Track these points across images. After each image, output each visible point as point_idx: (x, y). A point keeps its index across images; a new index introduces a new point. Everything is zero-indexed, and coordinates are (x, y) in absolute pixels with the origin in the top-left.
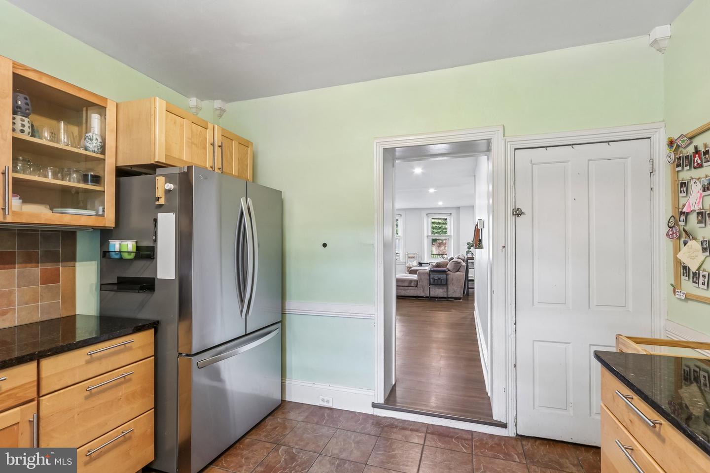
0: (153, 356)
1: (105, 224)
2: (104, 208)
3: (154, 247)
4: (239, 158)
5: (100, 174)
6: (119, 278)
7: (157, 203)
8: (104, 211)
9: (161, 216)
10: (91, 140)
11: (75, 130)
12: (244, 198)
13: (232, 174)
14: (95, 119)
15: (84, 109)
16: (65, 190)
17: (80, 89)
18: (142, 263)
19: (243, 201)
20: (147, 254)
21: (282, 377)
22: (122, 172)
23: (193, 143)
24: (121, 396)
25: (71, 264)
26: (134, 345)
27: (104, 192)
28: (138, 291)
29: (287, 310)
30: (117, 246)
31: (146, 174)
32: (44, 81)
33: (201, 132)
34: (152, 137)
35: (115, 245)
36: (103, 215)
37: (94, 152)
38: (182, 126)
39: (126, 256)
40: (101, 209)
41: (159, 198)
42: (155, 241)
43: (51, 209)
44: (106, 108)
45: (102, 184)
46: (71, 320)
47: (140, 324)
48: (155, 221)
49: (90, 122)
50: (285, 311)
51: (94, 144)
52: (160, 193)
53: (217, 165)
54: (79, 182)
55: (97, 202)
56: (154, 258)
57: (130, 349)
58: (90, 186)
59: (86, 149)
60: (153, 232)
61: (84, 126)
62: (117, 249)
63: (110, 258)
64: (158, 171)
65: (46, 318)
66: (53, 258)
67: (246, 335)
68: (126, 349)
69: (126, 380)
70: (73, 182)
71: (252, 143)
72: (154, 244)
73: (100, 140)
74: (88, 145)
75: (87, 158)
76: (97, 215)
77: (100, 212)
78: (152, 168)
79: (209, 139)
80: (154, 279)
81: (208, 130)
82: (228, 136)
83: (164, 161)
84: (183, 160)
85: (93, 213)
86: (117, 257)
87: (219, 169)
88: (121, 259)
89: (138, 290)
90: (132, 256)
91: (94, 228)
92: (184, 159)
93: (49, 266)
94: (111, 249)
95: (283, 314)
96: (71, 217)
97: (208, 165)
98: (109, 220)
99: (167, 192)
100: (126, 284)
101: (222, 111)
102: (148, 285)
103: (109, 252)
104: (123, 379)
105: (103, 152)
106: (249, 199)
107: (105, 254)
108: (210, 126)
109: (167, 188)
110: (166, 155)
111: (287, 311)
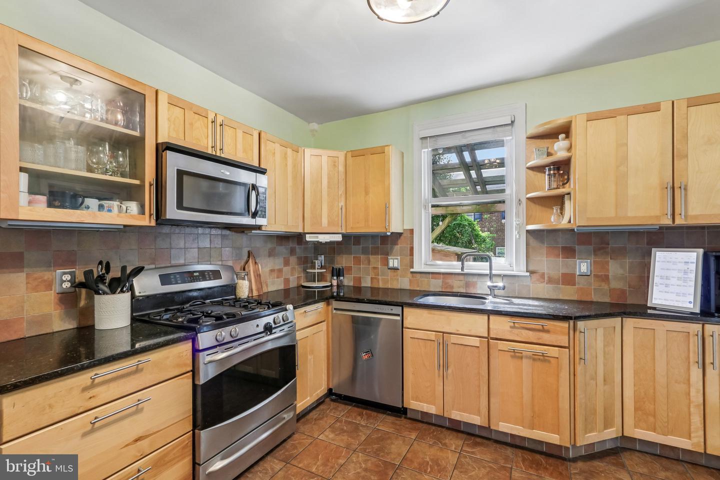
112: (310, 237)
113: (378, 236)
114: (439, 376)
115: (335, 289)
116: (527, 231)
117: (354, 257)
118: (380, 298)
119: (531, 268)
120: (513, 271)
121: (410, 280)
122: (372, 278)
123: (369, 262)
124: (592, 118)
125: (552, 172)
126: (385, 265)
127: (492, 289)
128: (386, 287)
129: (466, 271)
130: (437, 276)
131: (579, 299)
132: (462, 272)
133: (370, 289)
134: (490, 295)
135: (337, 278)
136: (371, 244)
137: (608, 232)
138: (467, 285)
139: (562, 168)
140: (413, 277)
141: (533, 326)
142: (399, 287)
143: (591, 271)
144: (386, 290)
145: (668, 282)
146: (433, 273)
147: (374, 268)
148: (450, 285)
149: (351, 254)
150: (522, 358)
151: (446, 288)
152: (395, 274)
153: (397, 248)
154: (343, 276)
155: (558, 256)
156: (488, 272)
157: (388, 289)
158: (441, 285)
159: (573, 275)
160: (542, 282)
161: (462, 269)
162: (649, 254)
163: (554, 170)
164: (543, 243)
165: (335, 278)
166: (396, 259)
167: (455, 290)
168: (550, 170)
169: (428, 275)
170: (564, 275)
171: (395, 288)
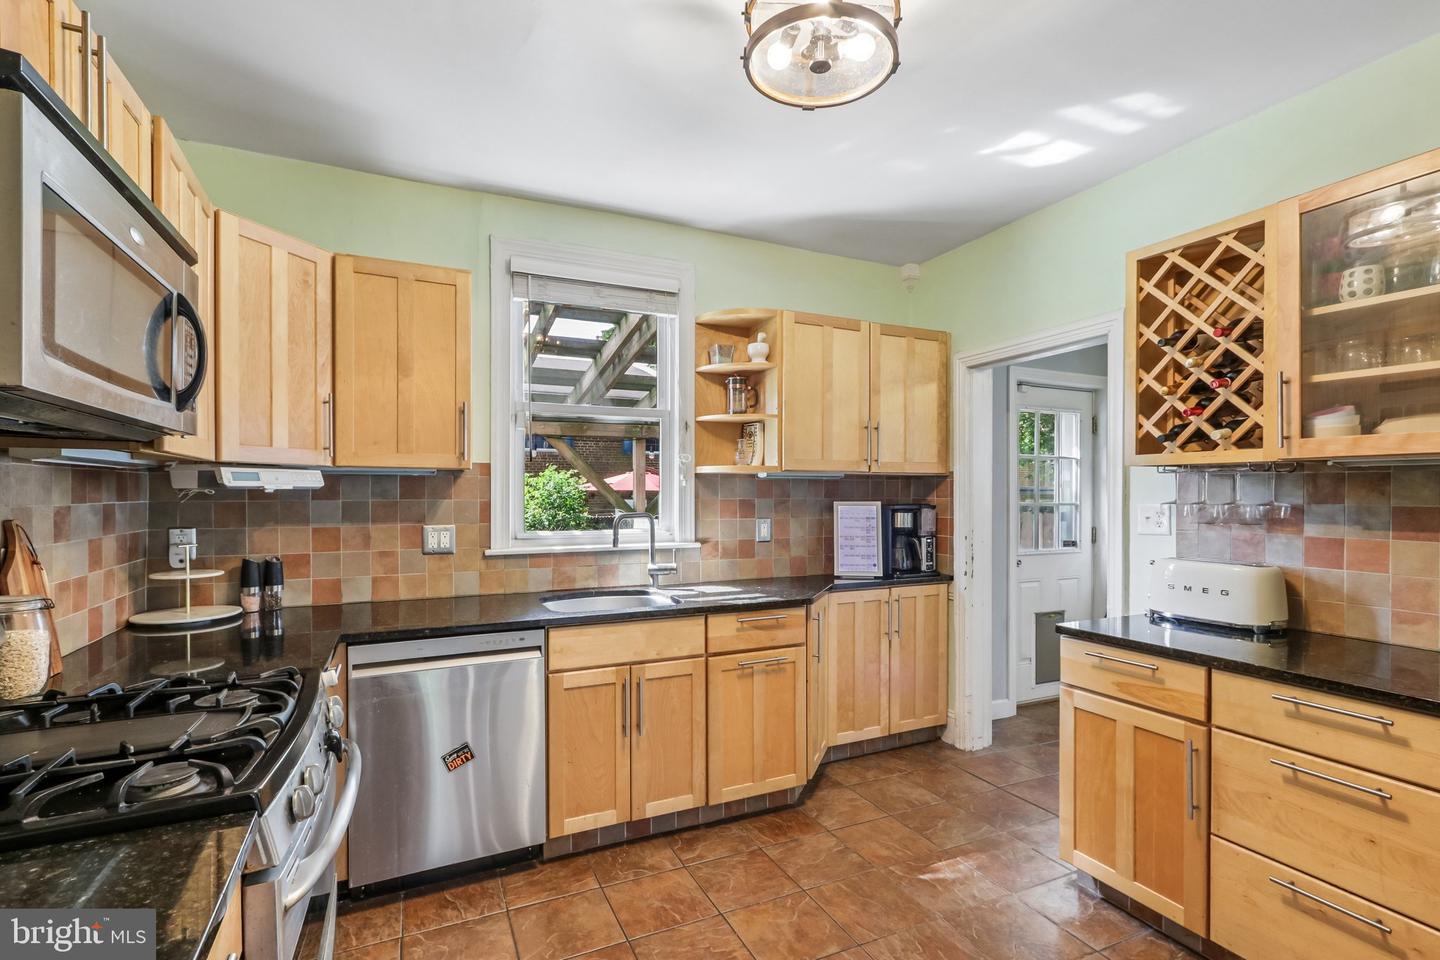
112: (235, 477)
113: (396, 476)
114: (623, 747)
115: (255, 622)
116: (696, 474)
117: (315, 531)
118: (401, 625)
119: (700, 536)
120: (673, 541)
121: (481, 574)
122: (375, 581)
123: (367, 541)
124: (802, 320)
125: (738, 386)
126: (414, 546)
127: (653, 574)
128: (419, 596)
129: (621, 546)
130: (541, 560)
131: (759, 577)
132: (615, 549)
133: (369, 605)
134: (653, 586)
135: (262, 589)
136: (374, 495)
137: (788, 480)
138: (602, 572)
139: (751, 381)
140: (488, 567)
141: (766, 623)
142: (453, 594)
143: (771, 536)
144: (417, 605)
145: (851, 543)
146: (532, 556)
147: (383, 554)
148: (569, 577)
149: (306, 521)
150: (752, 675)
151: (560, 583)
152: (443, 564)
153: (446, 505)
154: (282, 583)
155: (734, 514)
156: (648, 545)
157: (423, 600)
158: (550, 577)
159: (752, 542)
160: (715, 557)
161: (615, 542)
162: (830, 509)
163: (741, 383)
164: (715, 493)
165: (255, 590)
166: (446, 530)
167: (578, 585)
168: (735, 382)
169: (522, 561)
170: (742, 543)
171: (444, 595)
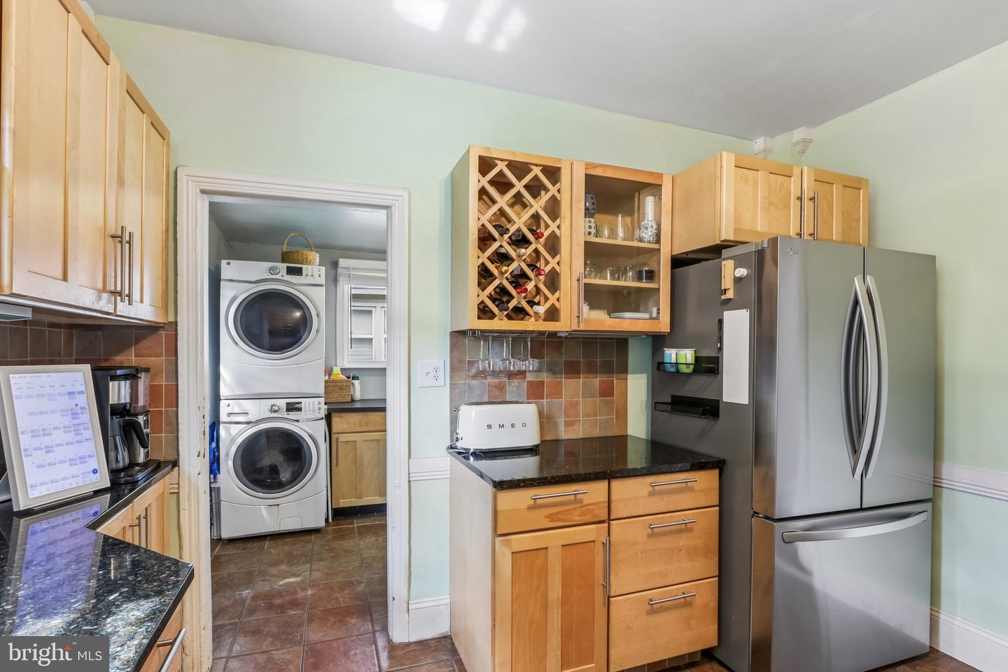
0: (717, 506)
1: (660, 329)
2: (659, 310)
3: (718, 357)
4: (843, 212)
5: (654, 267)
6: (673, 397)
7: (723, 297)
8: (658, 313)
9: (728, 316)
10: (646, 228)
11: (628, 220)
12: (861, 276)
13: (832, 240)
14: (649, 202)
15: (637, 194)
16: (616, 292)
17: (638, 171)
18: (702, 380)
19: (857, 282)
20: (710, 366)
21: (932, 604)
22: (678, 262)
23: (770, 204)
24: (682, 547)
25: (623, 376)
26: (697, 486)
27: (658, 289)
28: (699, 416)
29: (943, 481)
30: (674, 356)
31: (707, 260)
32: (608, 174)
33: (782, 183)
34: (718, 207)
35: (671, 355)
36: (657, 318)
37: (649, 242)
38: (755, 182)
39: (684, 369)
40: (655, 310)
41: (725, 290)
42: (720, 349)
43: (609, 314)
44: (661, 185)
45: (656, 278)
46: (622, 441)
47: (703, 460)
48: (721, 322)
49: (644, 207)
50: (941, 483)
51: (650, 233)
52: (727, 283)
53: (808, 229)
54: (633, 281)
55: (651, 303)
56: (718, 374)
57: (692, 490)
58: (644, 285)
59: (641, 240)
60: (717, 338)
61: (636, 215)
62: (674, 361)
63: (665, 371)
64: (725, 253)
65: (603, 434)
66: (608, 369)
67: (861, 509)
68: (687, 488)
69: (686, 529)
70: (629, 282)
71: (867, 181)
72: (718, 353)
73: (655, 227)
74: (643, 235)
75: (640, 251)
76: (651, 318)
77: (654, 315)
78: (716, 251)
79: (794, 191)
80: (718, 401)
81: (792, 178)
82: (824, 180)
83: (732, 238)
84: (758, 232)
85: (646, 316)
86: (673, 370)
87: (810, 235)
88: (678, 372)
89: (699, 414)
90: (690, 370)
91: (647, 334)
92: (759, 230)
93: (605, 378)
94: (667, 360)
95: (937, 486)
96: (630, 321)
97: (793, 232)
98: (664, 325)
99: (738, 280)
100: (682, 405)
101: (806, 142)
102: (711, 408)
103: (664, 363)
104: (684, 526)
105: (658, 241)
106: (868, 278)
107: (660, 366)
108: (796, 171)
109: (738, 275)
110: (735, 229)
111: (945, 483)
145: (48, 441)
